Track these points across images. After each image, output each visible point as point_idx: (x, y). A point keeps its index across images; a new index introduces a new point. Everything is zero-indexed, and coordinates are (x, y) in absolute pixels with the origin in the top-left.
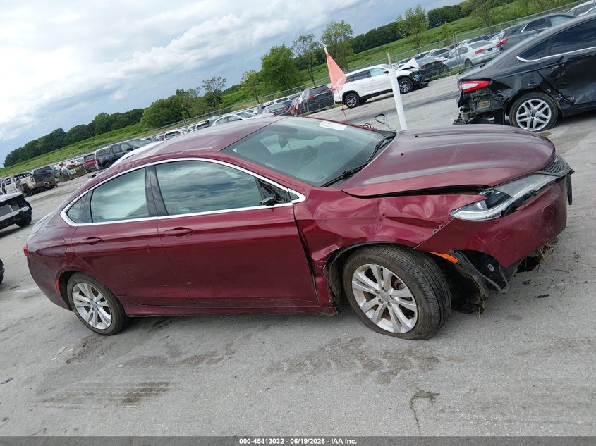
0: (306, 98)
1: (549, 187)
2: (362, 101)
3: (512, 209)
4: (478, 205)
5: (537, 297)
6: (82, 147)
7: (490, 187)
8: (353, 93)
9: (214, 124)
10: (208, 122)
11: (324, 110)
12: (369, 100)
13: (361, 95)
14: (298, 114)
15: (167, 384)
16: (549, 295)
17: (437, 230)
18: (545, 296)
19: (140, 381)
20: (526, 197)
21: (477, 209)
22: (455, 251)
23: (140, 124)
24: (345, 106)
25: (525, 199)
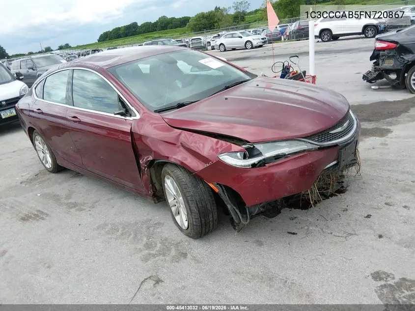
0: (296, 28)
1: (306, 153)
2: (335, 38)
3: (262, 163)
4: (238, 154)
5: (288, 233)
6: (146, 38)
7: (250, 143)
8: (329, 30)
9: (222, 37)
10: (219, 35)
11: (299, 40)
12: (340, 38)
13: (334, 33)
14: (289, 39)
15: (47, 215)
16: (296, 234)
17: (208, 165)
18: (294, 234)
19: (38, 208)
20: (277, 157)
21: (236, 157)
22: (218, 184)
23: (185, 28)
24: (320, 40)
25: (276, 159)
